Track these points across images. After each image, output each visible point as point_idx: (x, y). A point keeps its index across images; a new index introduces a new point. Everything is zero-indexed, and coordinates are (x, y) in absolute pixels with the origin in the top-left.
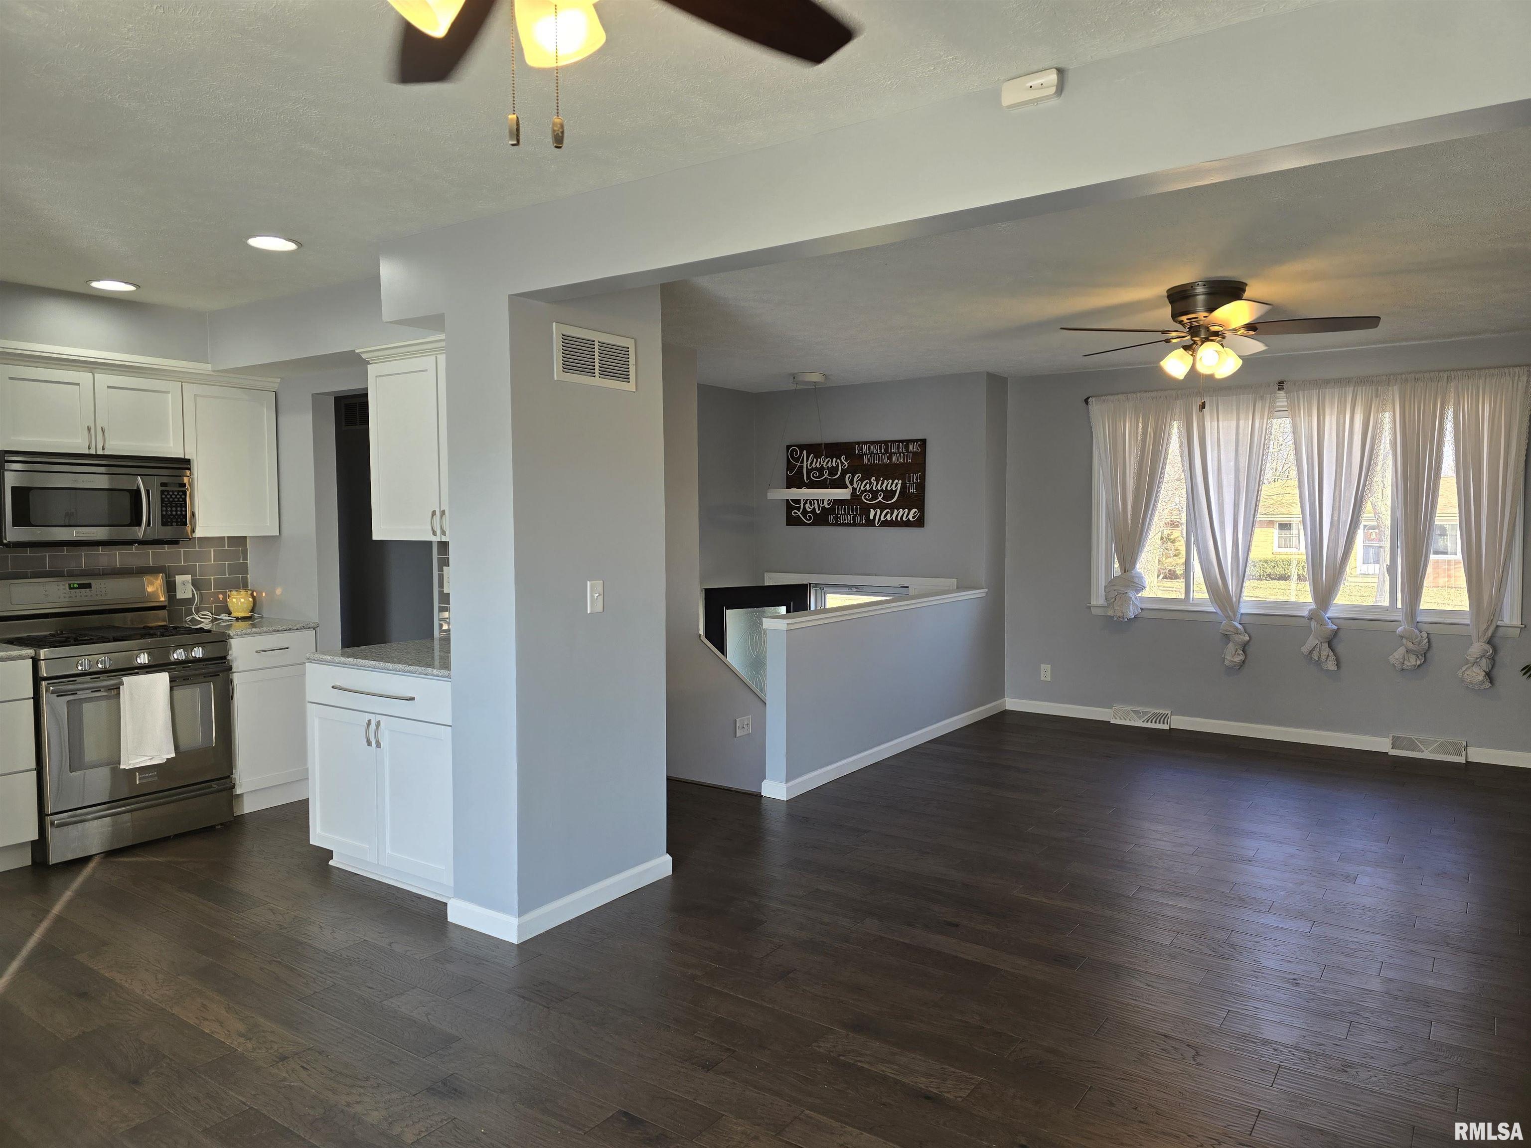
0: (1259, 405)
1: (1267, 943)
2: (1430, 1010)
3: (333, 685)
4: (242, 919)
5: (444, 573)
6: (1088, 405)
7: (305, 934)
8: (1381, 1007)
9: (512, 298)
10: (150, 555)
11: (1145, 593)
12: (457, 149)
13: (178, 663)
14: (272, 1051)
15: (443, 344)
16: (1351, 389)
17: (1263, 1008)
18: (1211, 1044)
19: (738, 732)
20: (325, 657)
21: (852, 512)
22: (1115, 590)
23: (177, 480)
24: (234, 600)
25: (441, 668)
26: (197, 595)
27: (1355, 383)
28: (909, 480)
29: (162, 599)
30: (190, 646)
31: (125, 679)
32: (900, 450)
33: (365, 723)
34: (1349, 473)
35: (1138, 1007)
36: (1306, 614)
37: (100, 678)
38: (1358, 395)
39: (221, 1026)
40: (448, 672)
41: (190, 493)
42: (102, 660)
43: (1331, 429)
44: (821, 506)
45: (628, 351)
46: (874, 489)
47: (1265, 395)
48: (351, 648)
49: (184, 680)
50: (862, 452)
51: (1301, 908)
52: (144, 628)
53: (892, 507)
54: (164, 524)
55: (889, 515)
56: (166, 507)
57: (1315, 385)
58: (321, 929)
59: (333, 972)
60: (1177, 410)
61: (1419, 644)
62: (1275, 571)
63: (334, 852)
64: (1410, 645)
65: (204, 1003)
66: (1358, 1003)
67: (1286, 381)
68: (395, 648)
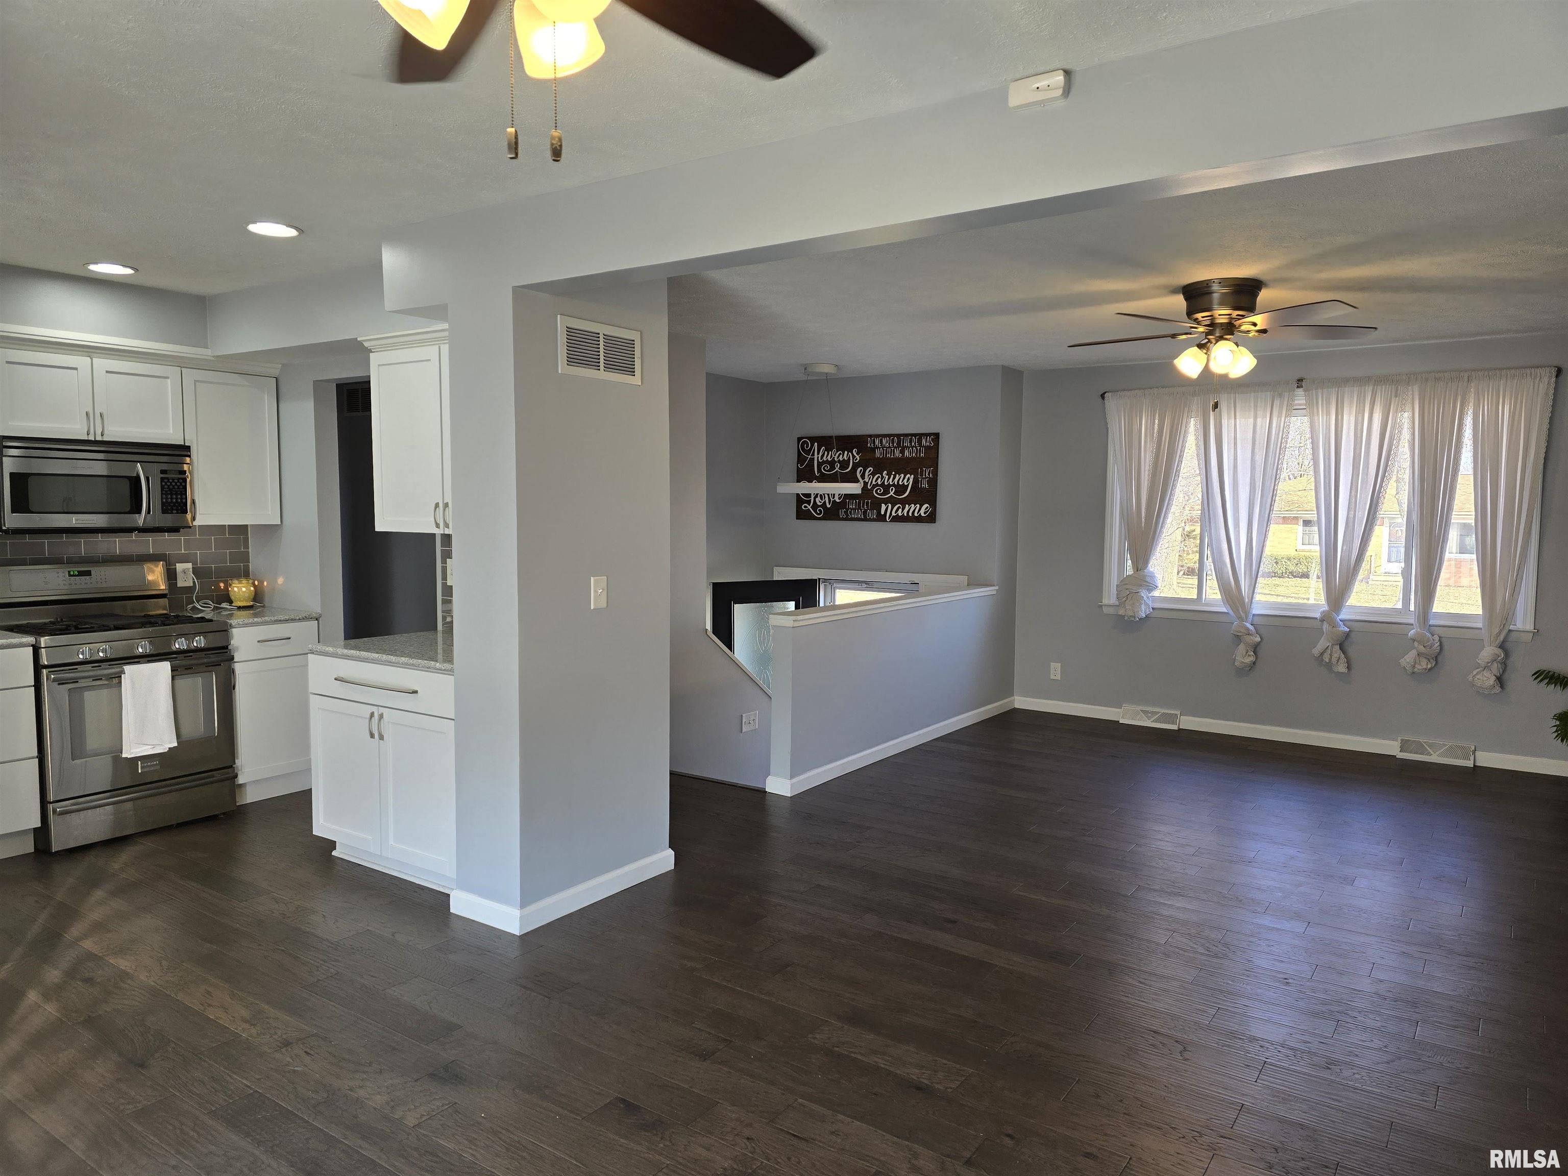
0: (1277, 402)
1: (1261, 942)
2: (1417, 1010)
3: (336, 677)
4: (245, 908)
5: (448, 565)
6: (1104, 400)
7: (308, 923)
8: (1370, 1008)
9: (516, 290)
10: (150, 543)
11: (1156, 593)
12: (460, 140)
13: (180, 652)
14: (275, 1037)
15: (446, 334)
16: (1371, 388)
17: (1253, 1006)
18: (1199, 1041)
19: (743, 728)
20: (327, 649)
21: (863, 506)
22: (1127, 589)
23: (177, 467)
24: (236, 589)
25: (445, 661)
26: (198, 583)
27: (1375, 381)
28: (922, 475)
29: (163, 587)
30: (192, 635)
31: (127, 668)
32: (913, 444)
33: (368, 716)
34: (1366, 472)
35: (1129, 1004)
36: (1317, 615)
37: (101, 666)
38: (1378, 392)
39: (225, 1012)
40: (451, 666)
41: (191, 480)
42: (103, 648)
43: (1349, 428)
44: (832, 500)
45: (634, 344)
46: (886, 484)
47: (1283, 393)
48: (354, 640)
49: (186, 669)
50: (874, 446)
51: (1297, 909)
52: (144, 616)
53: (904, 502)
54: (164, 512)
55: (900, 510)
56: (166, 494)
57: (1335, 383)
58: (325, 919)
59: (336, 960)
60: (1194, 408)
61: (1431, 647)
62: (1298, 569)
63: (337, 843)
64: (1421, 648)
65: (209, 989)
66: (1347, 1002)
67: (1305, 379)
68: (399, 640)
